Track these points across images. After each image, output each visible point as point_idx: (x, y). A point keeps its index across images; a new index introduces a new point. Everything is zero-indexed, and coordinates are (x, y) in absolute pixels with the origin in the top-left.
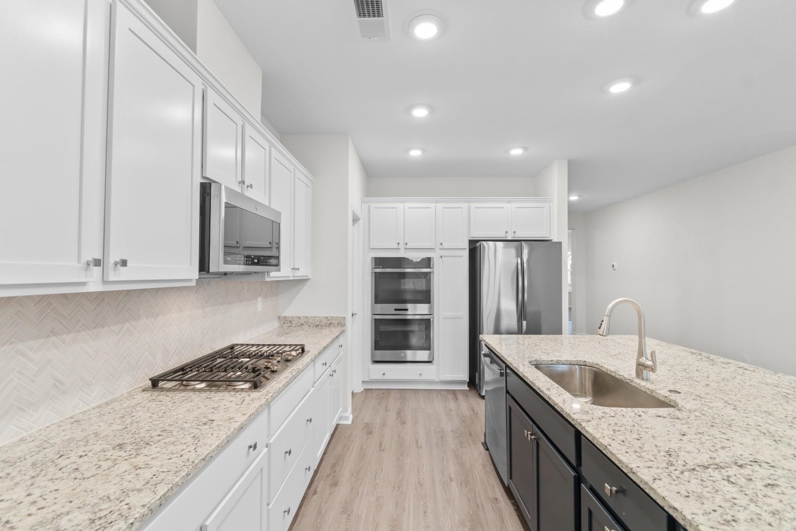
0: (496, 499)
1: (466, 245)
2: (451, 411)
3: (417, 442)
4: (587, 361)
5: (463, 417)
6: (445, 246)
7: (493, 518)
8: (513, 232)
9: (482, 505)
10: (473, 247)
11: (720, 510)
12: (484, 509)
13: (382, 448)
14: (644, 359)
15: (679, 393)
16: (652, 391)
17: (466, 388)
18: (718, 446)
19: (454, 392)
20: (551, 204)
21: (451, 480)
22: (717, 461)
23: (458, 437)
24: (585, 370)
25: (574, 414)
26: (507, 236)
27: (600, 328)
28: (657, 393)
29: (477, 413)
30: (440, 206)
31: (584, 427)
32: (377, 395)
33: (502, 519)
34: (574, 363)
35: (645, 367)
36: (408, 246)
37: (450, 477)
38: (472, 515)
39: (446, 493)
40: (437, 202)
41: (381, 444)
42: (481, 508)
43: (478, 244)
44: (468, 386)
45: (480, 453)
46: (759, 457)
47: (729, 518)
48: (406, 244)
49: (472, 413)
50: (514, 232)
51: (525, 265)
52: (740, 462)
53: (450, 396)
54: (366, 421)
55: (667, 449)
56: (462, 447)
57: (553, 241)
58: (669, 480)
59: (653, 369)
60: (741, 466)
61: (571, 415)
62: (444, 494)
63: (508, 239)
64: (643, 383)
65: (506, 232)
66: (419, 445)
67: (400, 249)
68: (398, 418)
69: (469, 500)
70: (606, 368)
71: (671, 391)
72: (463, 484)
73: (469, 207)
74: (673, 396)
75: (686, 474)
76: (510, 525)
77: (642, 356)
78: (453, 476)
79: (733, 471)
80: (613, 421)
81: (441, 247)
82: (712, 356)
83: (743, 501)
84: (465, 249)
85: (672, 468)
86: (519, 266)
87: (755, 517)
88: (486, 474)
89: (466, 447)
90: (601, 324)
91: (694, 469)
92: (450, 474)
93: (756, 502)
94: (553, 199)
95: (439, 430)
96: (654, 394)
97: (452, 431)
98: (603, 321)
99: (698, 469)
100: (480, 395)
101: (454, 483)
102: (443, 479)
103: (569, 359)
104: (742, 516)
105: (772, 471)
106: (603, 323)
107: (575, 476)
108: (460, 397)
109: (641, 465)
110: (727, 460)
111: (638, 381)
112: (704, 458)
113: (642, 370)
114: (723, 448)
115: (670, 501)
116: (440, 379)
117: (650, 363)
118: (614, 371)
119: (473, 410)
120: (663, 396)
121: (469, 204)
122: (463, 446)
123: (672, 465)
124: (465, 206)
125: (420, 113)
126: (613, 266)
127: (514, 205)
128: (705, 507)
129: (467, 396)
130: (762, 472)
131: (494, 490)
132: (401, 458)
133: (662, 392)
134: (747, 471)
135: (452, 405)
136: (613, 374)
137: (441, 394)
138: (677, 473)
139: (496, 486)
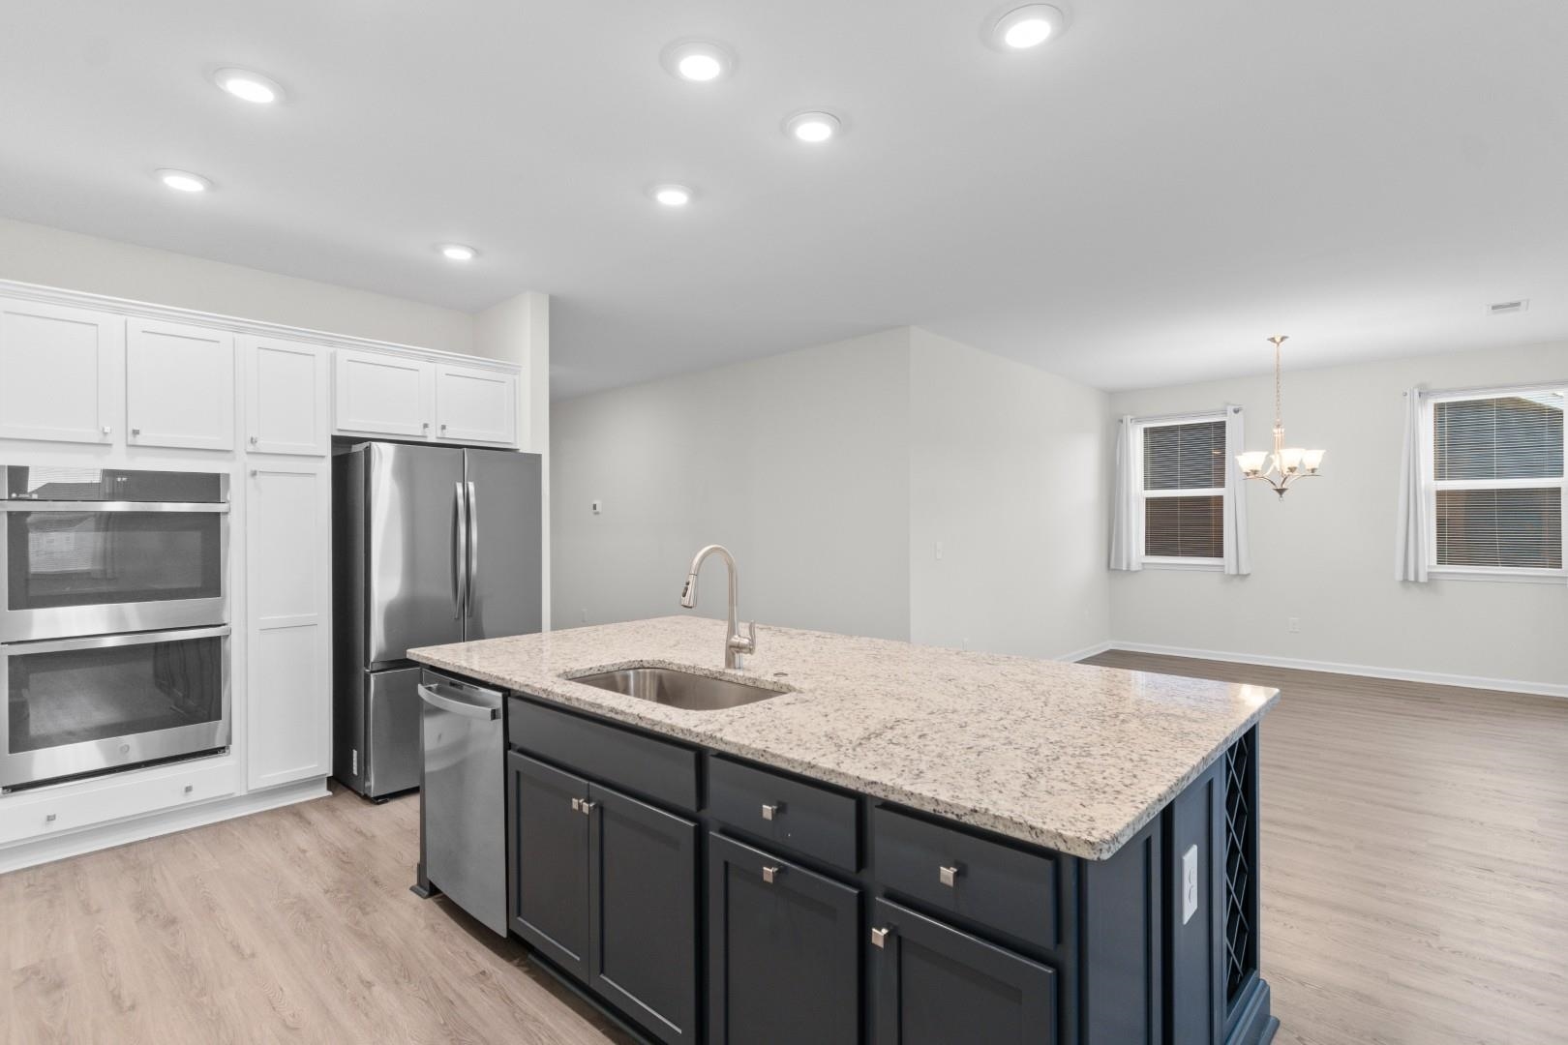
0: (483, 973)
1: (326, 450)
2: (304, 851)
3: (236, 948)
4: (644, 659)
5: (341, 855)
6: (263, 445)
7: (491, 1007)
8: (439, 426)
9: (459, 996)
10: (341, 452)
11: (906, 769)
12: (464, 1001)
13: (128, 1004)
14: (736, 636)
15: (786, 675)
16: (755, 680)
17: (323, 792)
18: (862, 717)
19: (294, 811)
20: (516, 377)
21: (369, 985)
22: (872, 730)
23: (348, 898)
24: (645, 673)
25: (696, 726)
26: (427, 434)
27: (684, 595)
28: (762, 682)
29: (373, 836)
30: (250, 342)
31: (721, 739)
32: (29, 886)
33: (508, 1000)
34: (625, 667)
35: (739, 648)
36: (140, 440)
37: (362, 982)
38: (445, 1024)
39: (366, 1015)
40: (239, 330)
41: (116, 999)
42: (457, 1003)
43: (358, 448)
44: (329, 788)
45: (415, 909)
46: (899, 717)
47: (917, 772)
48: (136, 432)
49: (361, 839)
50: (444, 427)
51: (472, 500)
52: (889, 725)
53: (287, 823)
54: (20, 964)
55: (823, 734)
56: (365, 914)
57: (521, 451)
58: (848, 761)
59: (750, 649)
60: (891, 728)
61: (693, 729)
62: (364, 1018)
63: (429, 440)
64: (740, 673)
65: (426, 426)
66: (248, 951)
67: (110, 445)
68: (144, 917)
69: (427, 1002)
70: (676, 665)
71: (776, 675)
72: (400, 980)
73: (333, 359)
74: (783, 680)
75: (858, 749)
76: (526, 1001)
77: (734, 634)
78: (369, 977)
79: (889, 734)
80: (747, 721)
81: (251, 448)
82: (784, 629)
83: (915, 755)
84: (323, 457)
85: (843, 749)
86: (461, 502)
87: (931, 764)
88: (445, 940)
89: (376, 911)
90: (687, 589)
91: (860, 744)
92: (360, 977)
93: (923, 753)
94: (520, 367)
95: (286, 901)
96: (758, 684)
97: (326, 892)
98: (688, 584)
99: (863, 742)
100: (366, 798)
101: (377, 989)
102: (348, 991)
103: (618, 661)
104: (923, 767)
105: (914, 725)
106: (690, 587)
107: (695, 827)
108: (314, 816)
109: (815, 755)
110: (878, 726)
111: (729, 671)
112: (859, 732)
113: (733, 654)
114: (867, 717)
115: (865, 777)
116: (251, 788)
117: (746, 641)
118: (692, 665)
119: (361, 833)
120: (770, 683)
121: (332, 350)
122: (368, 909)
123: (841, 746)
124: (322, 351)
125: (250, 91)
126: (595, 507)
127: (443, 368)
128: (894, 770)
129: (333, 810)
130: (909, 728)
131: (471, 959)
132: (205, 999)
133: (768, 678)
134: (898, 731)
135: (301, 838)
136: (691, 671)
137: (256, 825)
138: (850, 751)
139: (473, 952)
